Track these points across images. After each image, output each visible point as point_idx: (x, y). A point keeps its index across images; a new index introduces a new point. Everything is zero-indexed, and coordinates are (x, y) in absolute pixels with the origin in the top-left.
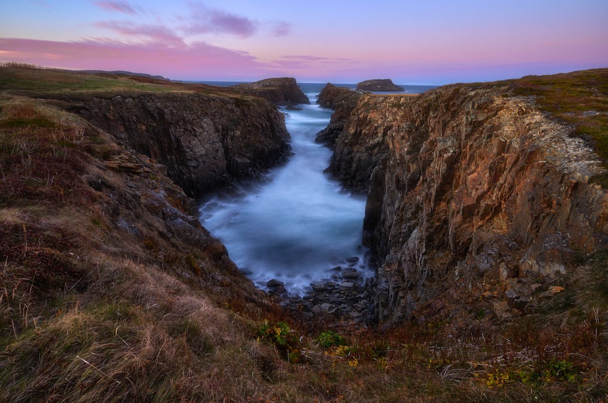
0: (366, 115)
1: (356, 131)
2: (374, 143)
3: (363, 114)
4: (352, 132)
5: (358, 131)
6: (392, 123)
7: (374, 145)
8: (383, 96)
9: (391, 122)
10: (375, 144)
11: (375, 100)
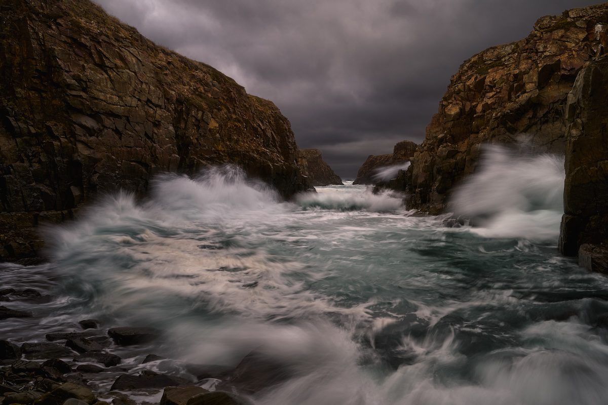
0: (479, 78)
1: (462, 110)
2: (516, 106)
3: (473, 78)
4: (453, 113)
5: (467, 109)
6: (557, 59)
7: (518, 109)
8: (513, 43)
9: (555, 55)
10: (521, 106)
11: (496, 53)
